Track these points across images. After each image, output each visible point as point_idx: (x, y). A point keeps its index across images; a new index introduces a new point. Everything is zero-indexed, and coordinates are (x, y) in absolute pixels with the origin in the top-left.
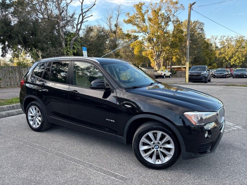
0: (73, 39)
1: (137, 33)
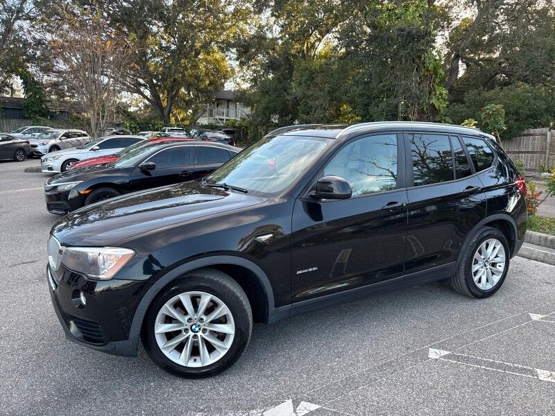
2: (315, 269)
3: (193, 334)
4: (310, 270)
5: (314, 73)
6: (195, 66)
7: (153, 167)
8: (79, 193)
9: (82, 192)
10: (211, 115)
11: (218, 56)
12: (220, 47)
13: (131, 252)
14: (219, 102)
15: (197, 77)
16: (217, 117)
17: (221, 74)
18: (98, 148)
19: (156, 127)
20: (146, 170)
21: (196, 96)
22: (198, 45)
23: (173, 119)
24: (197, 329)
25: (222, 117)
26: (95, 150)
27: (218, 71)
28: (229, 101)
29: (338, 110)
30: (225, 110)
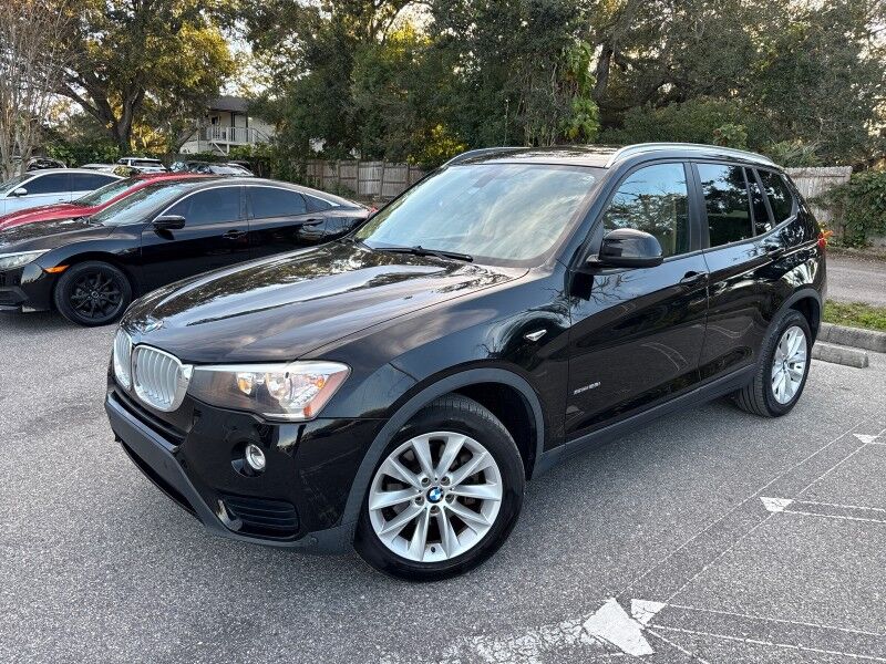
2: (597, 384)
3: (431, 505)
4: (591, 386)
5: (388, 71)
6: (174, 49)
7: (180, 224)
8: (44, 271)
9: (50, 270)
10: (203, 137)
11: (212, 32)
12: (217, 17)
13: (342, 368)
14: (216, 116)
15: (179, 70)
16: (214, 141)
17: (219, 66)
18: (24, 191)
19: (107, 156)
20: (164, 229)
21: (176, 104)
22: (177, 13)
23: (133, 143)
24: (438, 497)
25: (222, 142)
26: (18, 195)
27: (214, 61)
28: (234, 114)
29: (429, 133)
30: (228, 131)
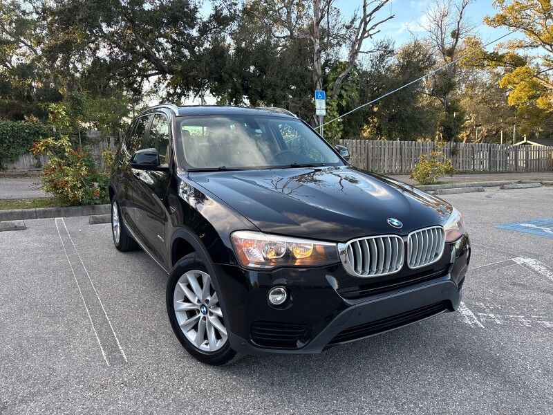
0: (340, 76)
1: (526, 48)
